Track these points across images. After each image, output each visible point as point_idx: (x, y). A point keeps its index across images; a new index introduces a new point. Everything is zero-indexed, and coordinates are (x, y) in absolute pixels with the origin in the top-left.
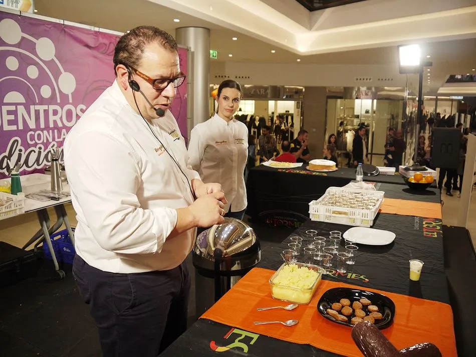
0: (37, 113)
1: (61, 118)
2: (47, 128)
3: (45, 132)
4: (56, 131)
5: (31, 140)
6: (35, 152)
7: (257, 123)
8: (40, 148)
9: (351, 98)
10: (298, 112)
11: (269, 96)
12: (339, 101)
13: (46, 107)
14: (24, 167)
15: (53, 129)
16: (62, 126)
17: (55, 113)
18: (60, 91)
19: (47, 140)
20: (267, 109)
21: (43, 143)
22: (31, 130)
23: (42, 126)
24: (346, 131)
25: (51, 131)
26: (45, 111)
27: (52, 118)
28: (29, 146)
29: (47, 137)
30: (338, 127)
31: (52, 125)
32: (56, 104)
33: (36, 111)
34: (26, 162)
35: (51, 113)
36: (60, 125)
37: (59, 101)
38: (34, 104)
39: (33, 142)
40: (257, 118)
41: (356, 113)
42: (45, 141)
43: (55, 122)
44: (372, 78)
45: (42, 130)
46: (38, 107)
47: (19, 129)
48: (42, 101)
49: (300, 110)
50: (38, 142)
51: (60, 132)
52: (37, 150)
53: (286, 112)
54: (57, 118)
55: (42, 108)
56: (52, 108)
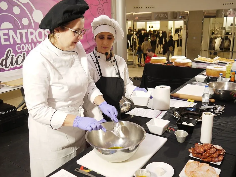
0: (21, 34)
1: (36, 37)
2: (27, 42)
3: (27, 45)
4: (33, 44)
5: (19, 50)
6: (21, 56)
7: (161, 35)
8: (24, 54)
9: (221, 17)
10: (185, 27)
11: (169, 18)
12: (212, 19)
13: (26, 31)
14: (16, 65)
15: (31, 43)
16: (36, 41)
17: (32, 34)
18: (34, 21)
19: (28, 49)
20: (167, 26)
21: (25, 51)
22: (18, 44)
23: (25, 41)
24: (216, 38)
25: (30, 44)
26: (25, 33)
27: (30, 37)
28: (18, 53)
29: (28, 48)
30: (210, 36)
31: (30, 41)
32: (32, 28)
33: (20, 33)
34: (16, 62)
35: (29, 34)
36: (35, 41)
37: (33, 27)
38: (19, 29)
39: (20, 51)
40: (161, 32)
41: (224, 26)
42: (27, 50)
43: (32, 39)
44: (233, 3)
45: (25, 44)
46: (21, 31)
47: (11, 43)
48: (24, 27)
49: (186, 26)
50: (22, 50)
51: (35, 45)
52: (22, 55)
53: (180, 27)
54: (33, 37)
55: (23, 31)
56: (29, 31)
